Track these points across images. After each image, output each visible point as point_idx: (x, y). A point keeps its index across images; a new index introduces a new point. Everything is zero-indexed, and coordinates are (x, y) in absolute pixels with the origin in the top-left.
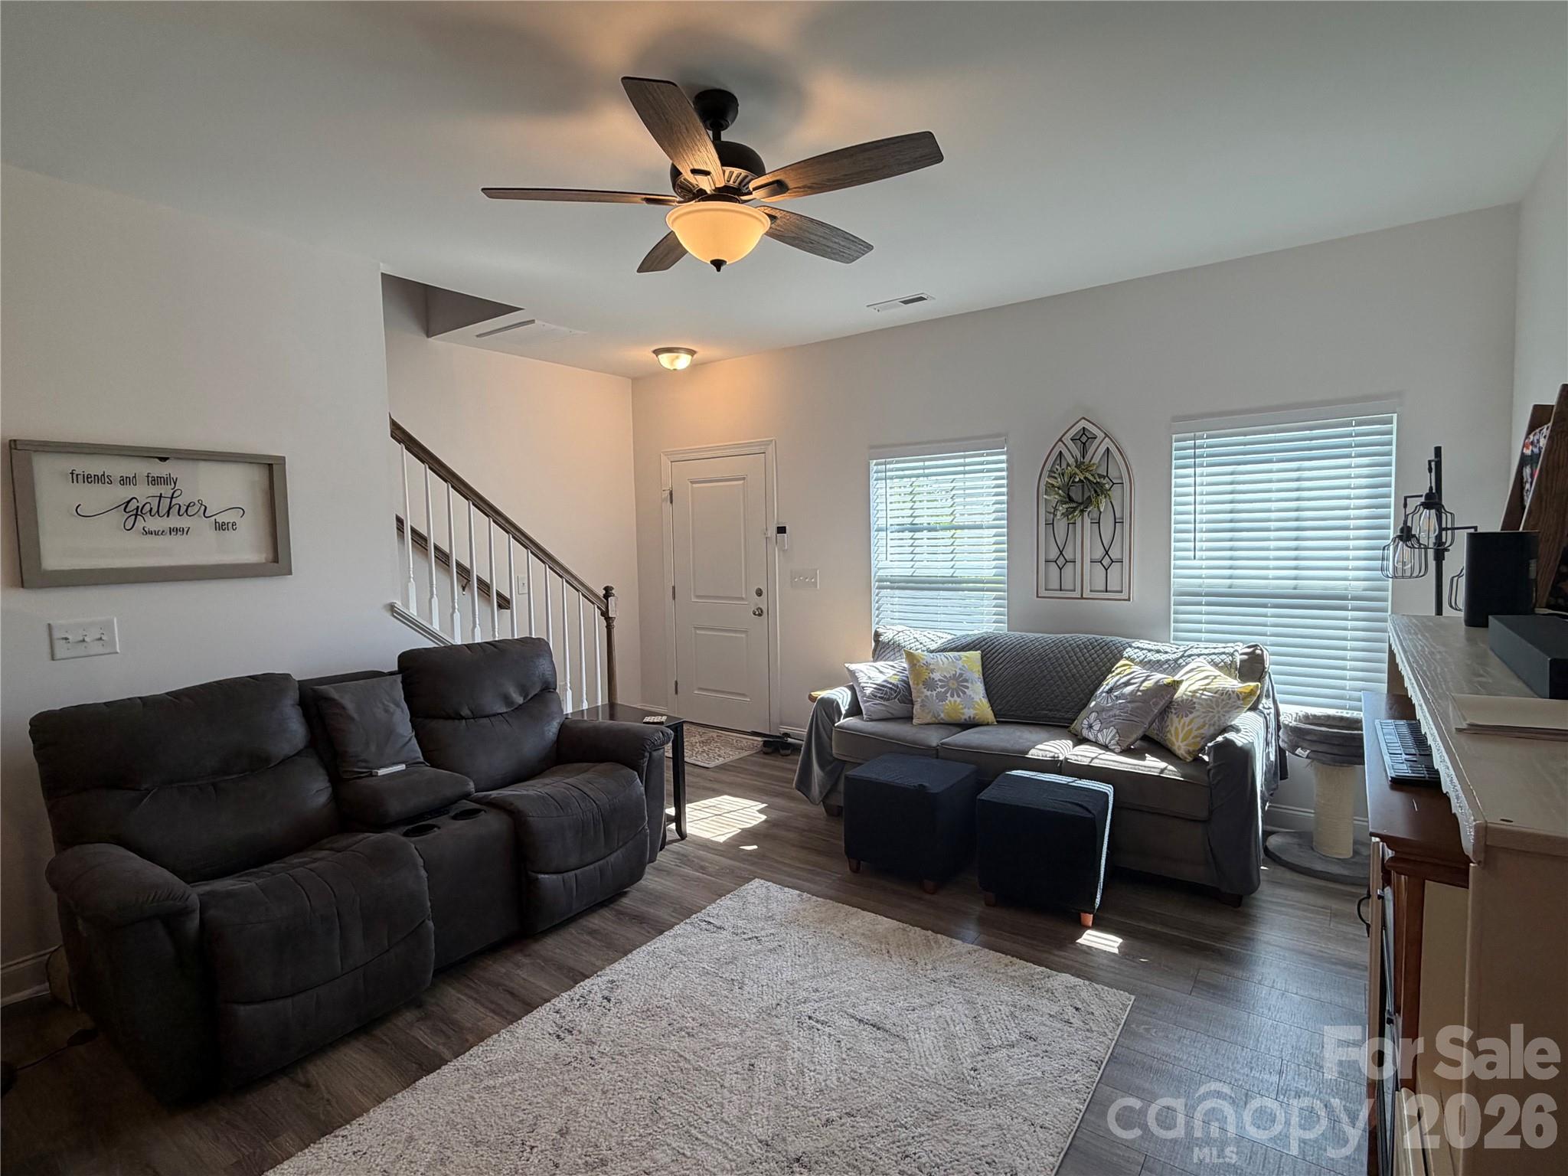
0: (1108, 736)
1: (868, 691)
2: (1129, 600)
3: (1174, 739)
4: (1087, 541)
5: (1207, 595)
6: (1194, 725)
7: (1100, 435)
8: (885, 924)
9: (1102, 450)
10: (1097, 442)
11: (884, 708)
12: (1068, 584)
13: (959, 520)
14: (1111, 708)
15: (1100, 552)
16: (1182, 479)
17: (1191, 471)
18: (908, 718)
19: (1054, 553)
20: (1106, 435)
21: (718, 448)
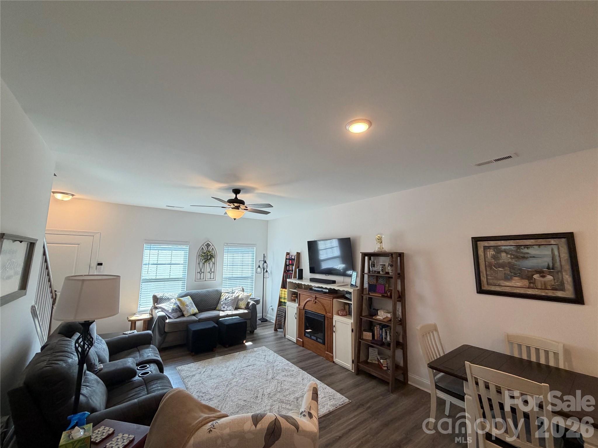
0: (230, 308)
1: (170, 311)
2: (215, 280)
3: (241, 306)
4: (208, 267)
5: (229, 278)
6: (244, 302)
7: (211, 245)
8: (220, 358)
9: (212, 248)
10: (210, 247)
11: (176, 315)
12: (202, 278)
13: (173, 262)
14: (228, 302)
15: (209, 270)
16: (226, 255)
17: (227, 254)
18: (183, 315)
19: (199, 270)
20: (213, 245)
21: (70, 231)
